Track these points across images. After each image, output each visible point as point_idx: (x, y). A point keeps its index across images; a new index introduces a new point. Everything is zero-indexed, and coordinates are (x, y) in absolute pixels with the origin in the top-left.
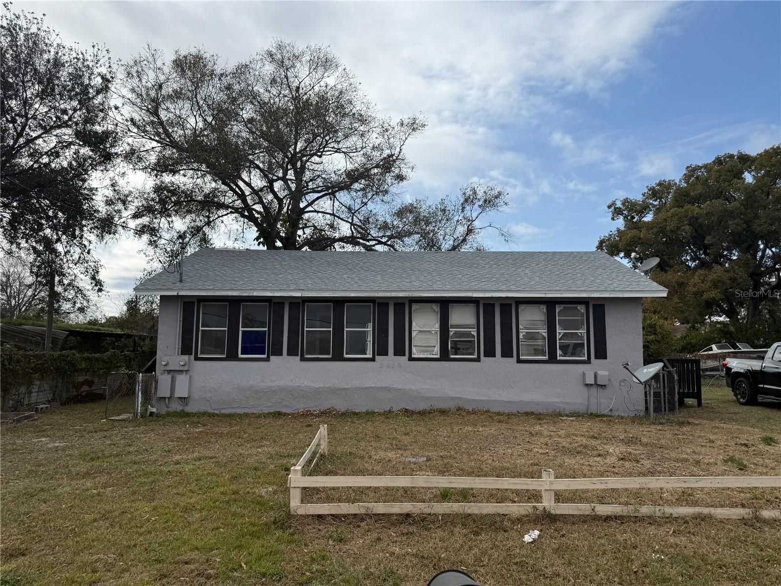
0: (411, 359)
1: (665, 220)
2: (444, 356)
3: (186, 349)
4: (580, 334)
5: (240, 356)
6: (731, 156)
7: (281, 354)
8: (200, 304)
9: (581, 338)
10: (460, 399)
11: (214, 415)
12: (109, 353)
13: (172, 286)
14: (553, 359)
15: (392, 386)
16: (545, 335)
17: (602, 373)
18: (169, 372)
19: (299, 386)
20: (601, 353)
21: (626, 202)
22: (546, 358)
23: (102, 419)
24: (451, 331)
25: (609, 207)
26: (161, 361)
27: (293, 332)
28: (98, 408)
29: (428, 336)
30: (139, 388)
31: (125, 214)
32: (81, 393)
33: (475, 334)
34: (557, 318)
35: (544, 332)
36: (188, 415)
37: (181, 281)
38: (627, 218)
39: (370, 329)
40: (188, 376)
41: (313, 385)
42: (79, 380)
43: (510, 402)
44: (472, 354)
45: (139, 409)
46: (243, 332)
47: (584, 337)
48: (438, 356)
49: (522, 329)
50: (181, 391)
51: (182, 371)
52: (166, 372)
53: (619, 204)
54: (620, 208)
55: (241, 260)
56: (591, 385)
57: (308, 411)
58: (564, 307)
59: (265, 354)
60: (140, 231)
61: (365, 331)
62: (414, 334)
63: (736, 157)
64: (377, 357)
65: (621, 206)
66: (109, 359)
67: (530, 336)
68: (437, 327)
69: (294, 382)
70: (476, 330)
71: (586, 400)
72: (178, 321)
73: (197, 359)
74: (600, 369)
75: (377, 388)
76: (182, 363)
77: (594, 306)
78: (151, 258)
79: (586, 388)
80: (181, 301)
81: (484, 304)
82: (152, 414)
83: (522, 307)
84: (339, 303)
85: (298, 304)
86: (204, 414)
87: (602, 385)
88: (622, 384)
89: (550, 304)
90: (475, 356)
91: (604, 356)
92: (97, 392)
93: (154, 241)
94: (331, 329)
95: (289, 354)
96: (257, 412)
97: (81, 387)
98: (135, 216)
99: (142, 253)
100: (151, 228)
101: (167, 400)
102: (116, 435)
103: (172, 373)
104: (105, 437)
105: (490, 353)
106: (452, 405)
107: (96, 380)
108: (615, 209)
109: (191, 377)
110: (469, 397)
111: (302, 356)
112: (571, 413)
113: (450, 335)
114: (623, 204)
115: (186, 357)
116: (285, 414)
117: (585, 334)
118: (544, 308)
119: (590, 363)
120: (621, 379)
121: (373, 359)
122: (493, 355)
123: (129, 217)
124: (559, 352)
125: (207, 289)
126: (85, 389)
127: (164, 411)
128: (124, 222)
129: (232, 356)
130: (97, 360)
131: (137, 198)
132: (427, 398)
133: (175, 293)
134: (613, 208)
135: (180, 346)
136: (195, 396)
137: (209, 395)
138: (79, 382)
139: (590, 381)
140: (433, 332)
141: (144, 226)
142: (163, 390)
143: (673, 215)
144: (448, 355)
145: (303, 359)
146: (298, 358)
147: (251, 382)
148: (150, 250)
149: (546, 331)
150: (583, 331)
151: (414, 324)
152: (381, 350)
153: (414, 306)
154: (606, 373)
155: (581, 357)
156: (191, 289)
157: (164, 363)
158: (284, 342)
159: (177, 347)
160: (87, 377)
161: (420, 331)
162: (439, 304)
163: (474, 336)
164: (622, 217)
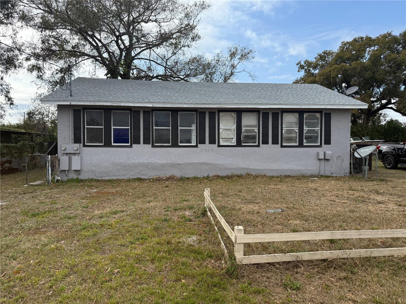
0: (219, 146)
1: (330, 71)
2: (239, 144)
3: (77, 140)
4: (316, 130)
5: (113, 144)
6: (362, 38)
7: (139, 143)
8: (84, 111)
9: (317, 132)
10: (247, 169)
11: (97, 181)
12: (20, 143)
13: (66, 99)
14: (301, 145)
15: (207, 162)
16: (297, 131)
17: (329, 152)
18: (67, 154)
19: (152, 163)
20: (328, 142)
21: (306, 62)
22: (297, 144)
23: (24, 184)
24: (243, 129)
25: (297, 64)
26: (61, 147)
27: (147, 129)
28: (19, 177)
29: (229, 132)
30: (49, 165)
31: (20, 57)
32: (5, 168)
33: (257, 131)
34: (304, 121)
35: (296, 129)
36: (82, 181)
37: (71, 96)
38: (306, 71)
39: (194, 127)
40: (80, 157)
41: (160, 162)
42: (3, 160)
43: (276, 170)
44: (255, 143)
45: (50, 178)
46: (114, 129)
47: (318, 132)
48: (235, 144)
49: (284, 128)
50: (76, 166)
51: (76, 153)
52: (65, 155)
53: (302, 63)
54: (303, 65)
55: (105, 84)
56: (322, 159)
57: (159, 177)
58: (308, 115)
59: (128, 143)
60: (32, 69)
61: (191, 129)
62: (221, 131)
63: (364, 39)
64: (199, 145)
65: (304, 64)
66: (21, 147)
67: (289, 132)
68: (234, 127)
69: (148, 160)
70: (257, 128)
71: (319, 168)
72: (71, 122)
73: (84, 146)
74: (327, 150)
75: (199, 163)
76: (75, 149)
77: (325, 114)
78: (39, 86)
79: (318, 161)
80: (72, 109)
81: (263, 113)
82: (58, 181)
83: (285, 115)
84: (175, 111)
85: (149, 111)
86: (92, 180)
87: (327, 159)
88: (338, 158)
89: (301, 112)
90: (257, 144)
91: (329, 143)
92: (14, 167)
93: (41, 76)
94: (170, 128)
95: (144, 143)
96: (126, 178)
97: (5, 164)
98: (28, 59)
99: (34, 83)
100: (38, 67)
101: (66, 172)
102: (40, 195)
103: (68, 155)
104: (33, 197)
105: (265, 142)
106: (243, 173)
107: (13, 160)
108: (301, 65)
109: (81, 157)
110: (253, 168)
111: (153, 144)
112: (310, 175)
113: (242, 131)
114: (305, 63)
115: (78, 145)
116: (144, 179)
117: (319, 130)
118: (297, 115)
119: (321, 147)
120: (338, 155)
121: (196, 146)
122: (267, 143)
123: (24, 59)
124: (305, 141)
125: (90, 101)
126: (7, 166)
127: (65, 179)
128: (20, 63)
129: (108, 144)
130: (13, 147)
131: (28, 47)
132: (229, 169)
133: (68, 103)
134: (299, 65)
135: (73, 138)
136: (85, 169)
137: (94, 168)
138: (3, 161)
139: (322, 157)
140: (232, 130)
141: (34, 66)
142: (64, 165)
143: (334, 69)
144: (241, 144)
145: (153, 146)
146: (150, 146)
147: (121, 160)
148: (39, 82)
149: (298, 129)
150: (318, 129)
151: (221, 125)
152: (201, 141)
153: (221, 114)
154: (331, 152)
155: (316, 143)
156: (79, 101)
157: (63, 149)
158: (141, 136)
159: (71, 138)
160: (7, 158)
161: (224, 129)
162: (236, 113)
163: (256, 132)
164: (303, 70)
